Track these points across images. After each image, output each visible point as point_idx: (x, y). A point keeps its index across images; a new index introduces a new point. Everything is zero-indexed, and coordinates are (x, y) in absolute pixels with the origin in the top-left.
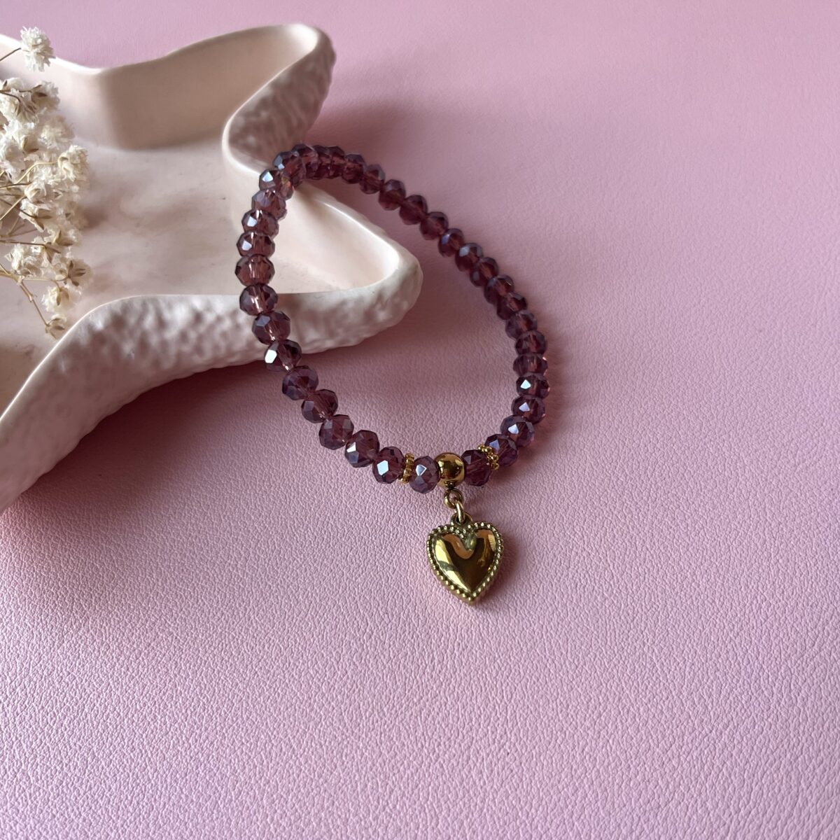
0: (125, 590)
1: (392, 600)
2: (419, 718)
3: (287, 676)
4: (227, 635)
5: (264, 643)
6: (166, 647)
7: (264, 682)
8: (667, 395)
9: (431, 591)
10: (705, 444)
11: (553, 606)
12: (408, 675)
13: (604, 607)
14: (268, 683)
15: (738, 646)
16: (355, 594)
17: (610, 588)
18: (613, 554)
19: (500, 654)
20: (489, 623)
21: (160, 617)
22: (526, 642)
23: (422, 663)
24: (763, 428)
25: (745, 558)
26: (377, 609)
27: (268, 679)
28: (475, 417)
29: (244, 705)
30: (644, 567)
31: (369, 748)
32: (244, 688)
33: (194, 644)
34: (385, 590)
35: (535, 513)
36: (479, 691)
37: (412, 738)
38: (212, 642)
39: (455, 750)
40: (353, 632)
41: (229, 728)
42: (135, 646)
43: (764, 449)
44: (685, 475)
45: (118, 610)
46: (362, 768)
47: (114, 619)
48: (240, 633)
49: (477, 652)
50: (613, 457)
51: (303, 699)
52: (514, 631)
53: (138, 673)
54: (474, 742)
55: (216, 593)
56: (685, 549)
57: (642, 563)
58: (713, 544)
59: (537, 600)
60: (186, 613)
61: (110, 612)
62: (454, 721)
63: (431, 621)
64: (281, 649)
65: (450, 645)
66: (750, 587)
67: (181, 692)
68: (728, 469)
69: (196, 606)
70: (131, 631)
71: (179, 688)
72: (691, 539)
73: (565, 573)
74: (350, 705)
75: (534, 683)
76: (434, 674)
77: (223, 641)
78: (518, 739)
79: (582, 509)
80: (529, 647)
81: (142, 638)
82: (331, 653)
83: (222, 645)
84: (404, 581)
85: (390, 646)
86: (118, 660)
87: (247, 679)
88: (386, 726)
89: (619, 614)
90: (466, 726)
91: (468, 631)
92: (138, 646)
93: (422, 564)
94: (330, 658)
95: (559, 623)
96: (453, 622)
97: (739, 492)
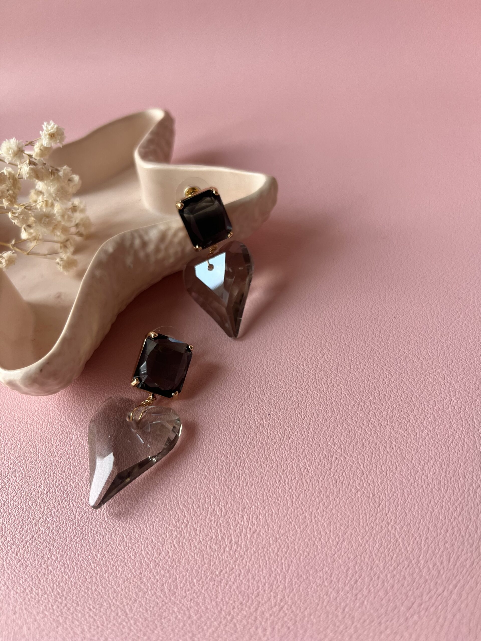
0: (21, 498)
1: (203, 499)
2: (219, 587)
3: (126, 557)
4: (87, 527)
5: (112, 533)
6: (44, 538)
7: (109, 562)
8: (397, 345)
9: (231, 490)
10: (426, 376)
11: (320, 497)
12: (212, 553)
13: (357, 497)
14: (112, 562)
15: (461, 523)
16: (177, 495)
17: (361, 483)
18: (362, 457)
19: (281, 536)
20: (272, 512)
21: (43, 516)
22: (299, 526)
23: (223, 544)
24: (467, 363)
25: (461, 456)
26: (192, 505)
27: (113, 560)
28: (265, 367)
29: (94, 580)
30: (386, 466)
31: (182, 612)
32: (95, 567)
33: (64, 535)
34: (199, 491)
35: (306, 431)
36: (265, 564)
37: (214, 603)
38: (76, 533)
39: (246, 612)
40: (174, 523)
41: (82, 597)
42: (23, 538)
43: (469, 377)
44: (413, 398)
45: (15, 512)
46: (176, 628)
47: (12, 519)
48: (96, 526)
49: (263, 534)
50: (361, 389)
51: (136, 574)
52: (291, 517)
53: (23, 557)
54: (260, 605)
55: (82, 497)
56: (416, 451)
57: (384, 463)
58: (436, 446)
59: (308, 494)
60: (61, 513)
61: (9, 514)
62: (245, 589)
63: (230, 513)
64: (123, 536)
65: (244, 530)
66: (467, 477)
67: (51, 571)
68: (443, 393)
69: (68, 507)
70: (22, 527)
71: (50, 568)
72: (420, 443)
73: (328, 473)
74: (170, 578)
75: (306, 557)
76: (232, 552)
77: (84, 532)
78: (294, 603)
79: (339, 426)
80: (302, 529)
81: (29, 531)
82: (158, 538)
83: (83, 535)
84: (212, 484)
85: (200, 532)
86: (11, 548)
87: (98, 560)
88: (195, 594)
89: (368, 502)
90: (255, 593)
91: (257, 518)
92: (25, 538)
93: (225, 471)
94: (158, 542)
95: (324, 511)
96: (246, 512)
97: (453, 407)
